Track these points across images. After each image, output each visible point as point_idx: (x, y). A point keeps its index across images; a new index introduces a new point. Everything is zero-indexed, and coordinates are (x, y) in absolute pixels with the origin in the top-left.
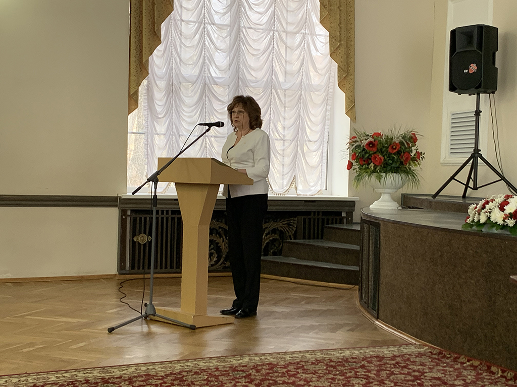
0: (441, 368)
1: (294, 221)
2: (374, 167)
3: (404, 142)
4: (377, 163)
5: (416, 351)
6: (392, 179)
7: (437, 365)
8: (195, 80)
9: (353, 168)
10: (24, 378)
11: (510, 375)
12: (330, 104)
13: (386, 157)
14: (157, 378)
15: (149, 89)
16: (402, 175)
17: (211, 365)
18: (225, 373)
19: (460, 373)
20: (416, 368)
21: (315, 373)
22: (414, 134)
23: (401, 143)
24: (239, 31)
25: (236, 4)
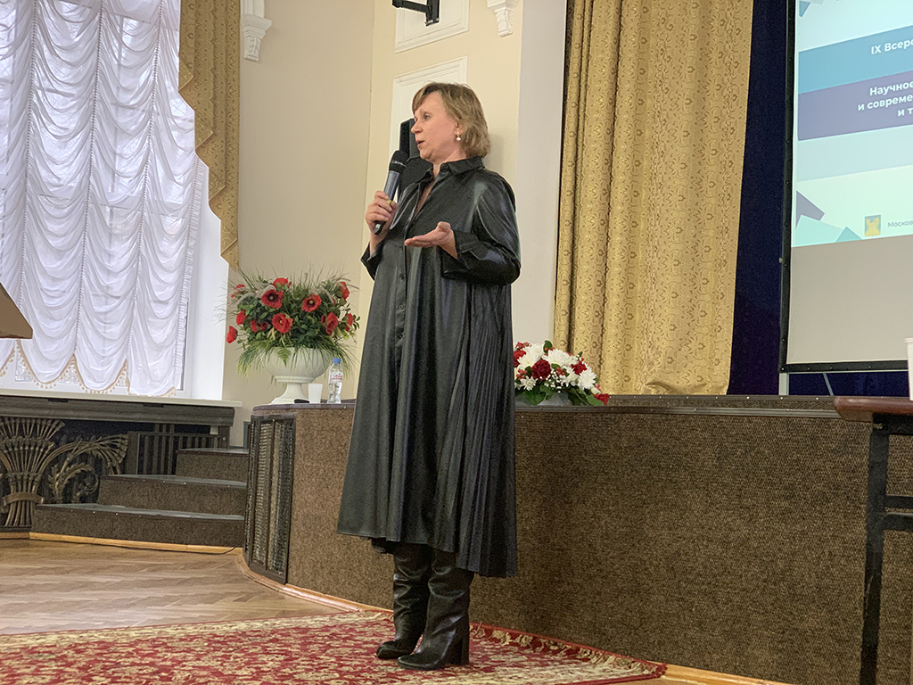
1: (123, 440)
2: (276, 335)
3: (328, 294)
4: (282, 329)
5: (361, 620)
6: (307, 359)
9: (238, 339)
11: (525, 640)
12: (195, 236)
13: (296, 319)
16: (324, 351)
18: (12, 655)
22: (344, 283)
23: (324, 296)
24: (30, 89)
25: (26, 40)
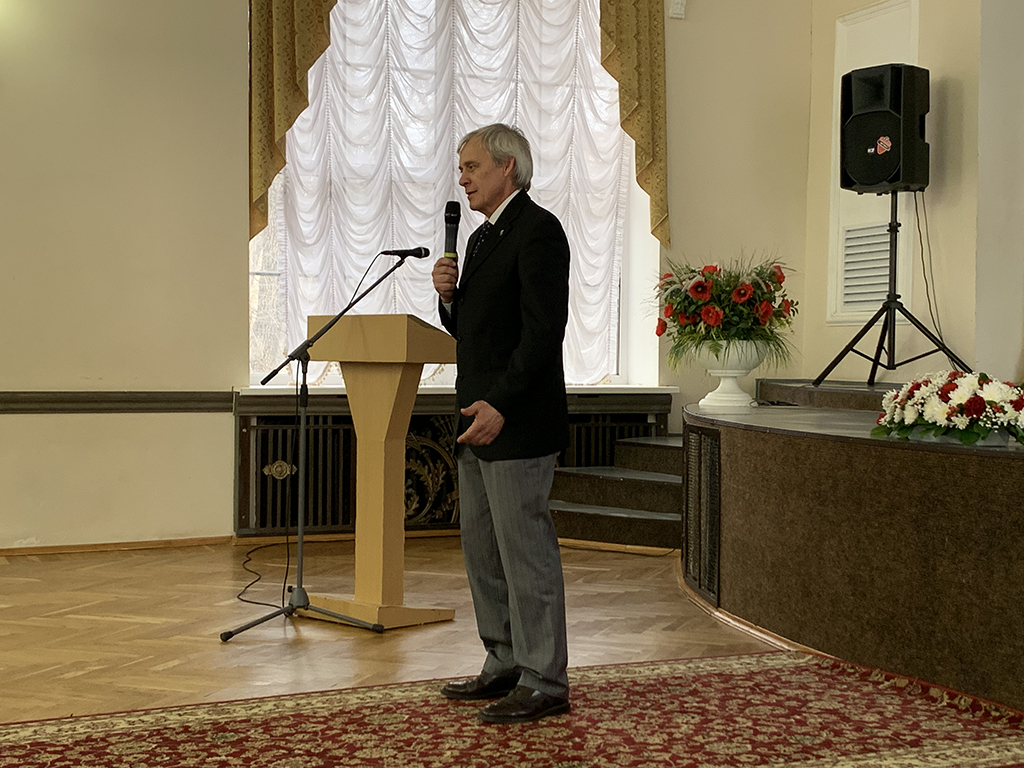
0: (839, 693)
2: (706, 328)
3: (760, 281)
4: (712, 322)
5: (790, 663)
6: (740, 351)
7: (830, 687)
8: (372, 174)
9: (667, 332)
10: (68, 726)
11: (964, 702)
12: (623, 215)
13: (727, 310)
14: (315, 720)
15: (287, 192)
16: (758, 342)
17: (415, 695)
18: (440, 708)
19: (873, 701)
20: (791, 693)
21: (606, 705)
22: (779, 268)
23: (756, 285)
24: (452, 82)
25: (445, 32)
